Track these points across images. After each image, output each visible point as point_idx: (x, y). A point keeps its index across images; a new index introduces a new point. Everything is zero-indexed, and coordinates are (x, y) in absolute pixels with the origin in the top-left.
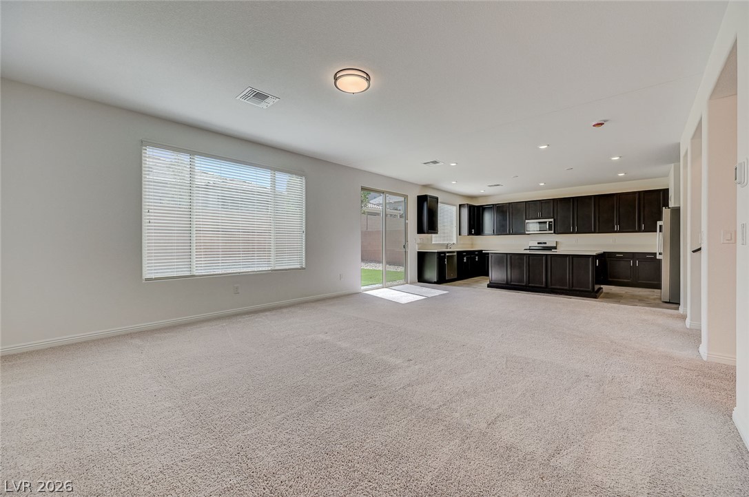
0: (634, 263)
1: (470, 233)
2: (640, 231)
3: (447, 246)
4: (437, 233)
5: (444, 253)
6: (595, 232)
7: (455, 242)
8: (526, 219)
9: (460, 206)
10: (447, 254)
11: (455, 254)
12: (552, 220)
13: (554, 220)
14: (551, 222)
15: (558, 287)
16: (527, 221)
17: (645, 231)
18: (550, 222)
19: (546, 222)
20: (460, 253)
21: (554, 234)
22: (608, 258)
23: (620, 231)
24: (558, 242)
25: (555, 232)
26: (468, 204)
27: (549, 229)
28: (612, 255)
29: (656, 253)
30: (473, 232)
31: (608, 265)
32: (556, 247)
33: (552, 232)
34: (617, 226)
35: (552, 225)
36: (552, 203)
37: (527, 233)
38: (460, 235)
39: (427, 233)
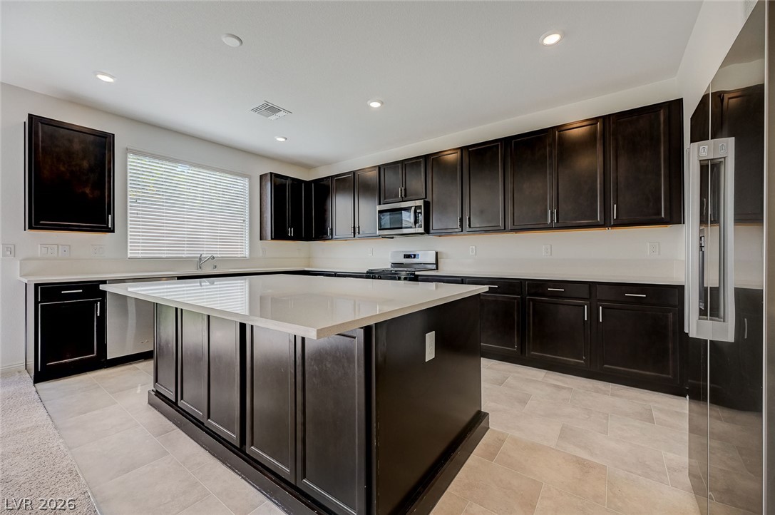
0: (593, 313)
2: (606, 224)
3: (199, 263)
6: (504, 229)
7: (246, 253)
8: (380, 204)
9: (262, 178)
12: (420, 203)
13: (427, 205)
14: (421, 208)
16: (379, 208)
17: (619, 224)
18: (417, 207)
19: (407, 209)
21: (426, 236)
22: (529, 295)
23: (559, 225)
24: (440, 253)
25: (427, 231)
26: (271, 173)
27: (415, 225)
28: (538, 286)
29: (682, 287)
30: (291, 232)
31: (529, 316)
32: (437, 263)
33: (422, 230)
34: (552, 213)
35: (421, 217)
36: (423, 165)
37: (378, 233)
38: (261, 238)
39: (31, 227)
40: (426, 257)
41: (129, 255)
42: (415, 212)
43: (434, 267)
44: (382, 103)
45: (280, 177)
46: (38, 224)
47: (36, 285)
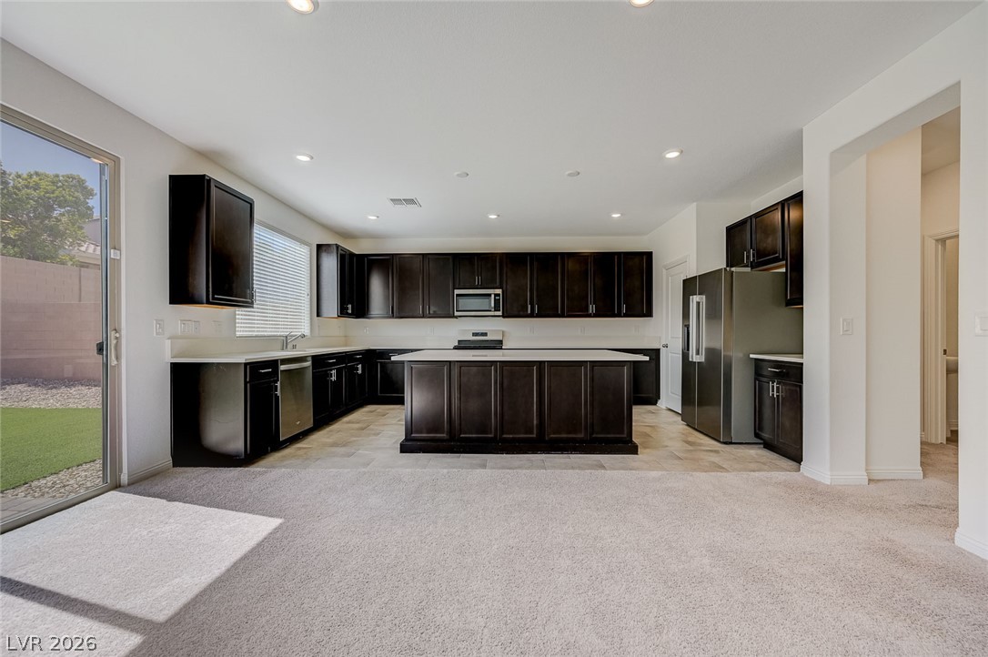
1: (343, 312)
3: (285, 342)
4: (249, 304)
5: (273, 364)
6: (562, 316)
7: (307, 331)
8: (455, 288)
9: (319, 247)
10: (283, 367)
11: (308, 364)
12: (499, 291)
14: (498, 295)
15: (564, 436)
16: (457, 292)
18: (496, 295)
19: (490, 295)
20: (319, 361)
25: (503, 314)
26: (337, 245)
27: (495, 308)
30: (350, 309)
32: (503, 340)
33: (500, 314)
35: (501, 302)
37: (456, 314)
38: (318, 316)
39: (208, 302)
40: (494, 335)
41: (238, 334)
42: (494, 297)
44: (499, 216)
45: (343, 249)
46: (214, 298)
47: (246, 364)
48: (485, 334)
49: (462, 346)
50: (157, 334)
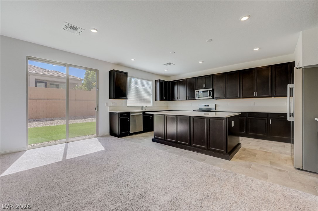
0: (268, 121)
2: (272, 96)
3: (142, 108)
6: (240, 98)
7: (151, 105)
8: (196, 89)
9: (156, 81)
10: (131, 114)
11: (142, 114)
12: (211, 89)
13: (213, 90)
14: (211, 90)
16: (196, 91)
17: (276, 96)
19: (208, 91)
21: (213, 99)
22: (248, 117)
23: (257, 96)
24: (217, 105)
25: (213, 98)
26: (160, 80)
27: (209, 96)
28: (251, 114)
29: (287, 113)
30: (164, 98)
31: (248, 123)
32: (215, 108)
33: (212, 98)
34: (255, 93)
35: (212, 93)
36: (211, 77)
37: (196, 98)
38: (156, 100)
39: (114, 99)
40: (212, 106)
41: (128, 106)
42: (209, 92)
43: (215, 109)
44: (203, 62)
45: (161, 80)
46: (115, 98)
47: (119, 113)
48: (208, 106)
49: (201, 110)
50: (106, 106)
